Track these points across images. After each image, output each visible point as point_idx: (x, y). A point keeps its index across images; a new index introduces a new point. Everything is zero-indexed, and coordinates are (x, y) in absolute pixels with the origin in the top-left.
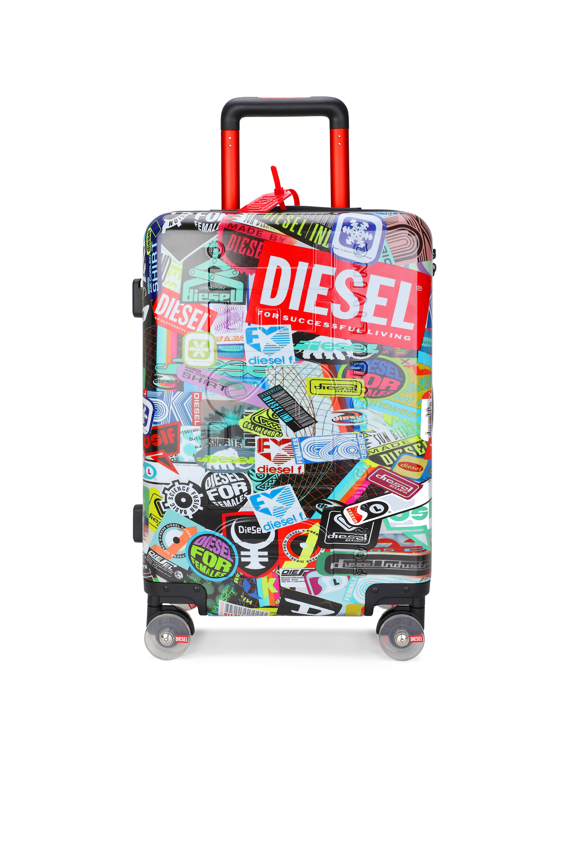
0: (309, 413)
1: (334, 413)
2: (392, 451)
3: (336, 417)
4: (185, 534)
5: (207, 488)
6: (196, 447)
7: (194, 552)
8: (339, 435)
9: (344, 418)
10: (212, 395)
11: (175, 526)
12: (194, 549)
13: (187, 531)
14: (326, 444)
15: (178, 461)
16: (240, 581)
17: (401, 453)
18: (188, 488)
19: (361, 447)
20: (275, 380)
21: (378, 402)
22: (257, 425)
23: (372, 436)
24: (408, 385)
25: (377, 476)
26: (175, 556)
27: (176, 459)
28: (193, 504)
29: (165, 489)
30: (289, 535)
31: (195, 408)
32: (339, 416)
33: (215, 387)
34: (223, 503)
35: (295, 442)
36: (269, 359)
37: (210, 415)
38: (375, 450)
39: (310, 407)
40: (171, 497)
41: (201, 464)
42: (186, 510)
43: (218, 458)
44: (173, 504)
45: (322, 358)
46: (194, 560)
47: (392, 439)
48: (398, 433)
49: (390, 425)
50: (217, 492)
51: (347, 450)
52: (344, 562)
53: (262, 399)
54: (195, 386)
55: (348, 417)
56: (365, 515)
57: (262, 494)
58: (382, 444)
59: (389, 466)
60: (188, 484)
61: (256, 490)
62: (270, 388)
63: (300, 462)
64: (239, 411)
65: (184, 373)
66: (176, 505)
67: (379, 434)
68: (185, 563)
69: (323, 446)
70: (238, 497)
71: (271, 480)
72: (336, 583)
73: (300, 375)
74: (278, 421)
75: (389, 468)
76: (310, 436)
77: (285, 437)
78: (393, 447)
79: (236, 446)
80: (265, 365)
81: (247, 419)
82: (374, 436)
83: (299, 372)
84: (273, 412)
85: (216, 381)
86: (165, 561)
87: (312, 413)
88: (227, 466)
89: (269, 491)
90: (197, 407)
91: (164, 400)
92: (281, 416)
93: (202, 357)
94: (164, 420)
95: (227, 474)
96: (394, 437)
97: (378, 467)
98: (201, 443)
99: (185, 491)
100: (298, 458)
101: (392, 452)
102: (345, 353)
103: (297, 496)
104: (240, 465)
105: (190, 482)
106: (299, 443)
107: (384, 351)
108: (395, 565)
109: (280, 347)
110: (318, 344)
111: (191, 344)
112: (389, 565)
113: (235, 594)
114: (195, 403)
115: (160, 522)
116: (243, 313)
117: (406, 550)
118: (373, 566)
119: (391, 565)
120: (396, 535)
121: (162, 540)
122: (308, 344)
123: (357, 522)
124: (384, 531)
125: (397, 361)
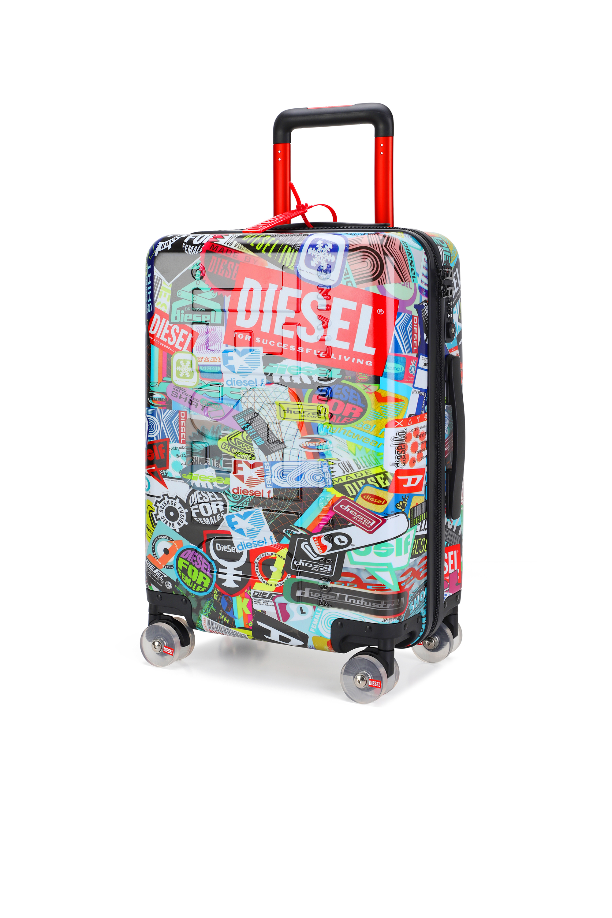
0: (278, 437)
1: (301, 438)
2: (355, 481)
3: (303, 443)
4: (173, 545)
5: (191, 504)
6: (182, 464)
7: (180, 565)
8: (306, 461)
9: (311, 444)
10: (195, 414)
11: (165, 538)
12: (181, 561)
13: (175, 544)
14: (293, 470)
15: (167, 476)
16: (219, 598)
17: (364, 483)
18: (175, 503)
19: (327, 475)
20: (248, 402)
21: (342, 429)
22: (234, 447)
23: (336, 464)
24: (370, 412)
25: (341, 506)
26: (165, 566)
27: (166, 474)
28: (179, 518)
29: (157, 501)
30: (259, 556)
31: (181, 426)
32: (306, 442)
33: (196, 407)
34: (203, 520)
35: (266, 466)
36: (244, 381)
37: (194, 434)
38: (339, 479)
39: (278, 431)
40: (161, 509)
41: (185, 481)
42: (174, 524)
43: (199, 476)
44: (163, 516)
45: (290, 382)
46: (181, 572)
47: (356, 469)
48: (361, 463)
49: (353, 453)
50: (198, 509)
51: (314, 477)
52: (310, 591)
53: (236, 421)
54: (181, 405)
55: (314, 443)
56: (330, 546)
57: (236, 514)
58: (346, 473)
59: (353, 497)
60: (175, 499)
61: (231, 511)
62: (243, 410)
63: (270, 486)
64: (217, 432)
65: (173, 392)
66: (165, 518)
67: (343, 462)
68: (173, 574)
69: (290, 472)
70: (216, 515)
71: (245, 502)
72: (303, 612)
73: (270, 398)
74: (252, 444)
75: (353, 499)
76: (280, 461)
77: (257, 460)
78: (356, 477)
79: (215, 466)
80: (240, 387)
81: (224, 439)
82: (339, 464)
83: (268, 394)
84: (247, 435)
85: (197, 400)
86: (157, 570)
87: (280, 438)
88: (206, 485)
89: (242, 512)
90: (183, 425)
91: (156, 417)
92: (254, 439)
93: (187, 376)
94: (156, 436)
95: (208, 493)
96: (357, 466)
97: (342, 497)
98: (186, 461)
99: (173, 506)
100: (268, 483)
101: (355, 483)
102: (310, 378)
103: (267, 519)
104: (218, 484)
105: (177, 497)
106: (270, 467)
107: (347, 376)
108: (358, 601)
109: (252, 369)
110: (285, 367)
111: (178, 364)
112: (352, 600)
113: (214, 610)
114: (181, 422)
115: (153, 533)
116: (221, 334)
117: (368, 587)
118: (337, 599)
119: (354, 601)
120: (358, 569)
121: (154, 550)
122: (276, 367)
123: (322, 552)
124: (348, 565)
125: (360, 387)
